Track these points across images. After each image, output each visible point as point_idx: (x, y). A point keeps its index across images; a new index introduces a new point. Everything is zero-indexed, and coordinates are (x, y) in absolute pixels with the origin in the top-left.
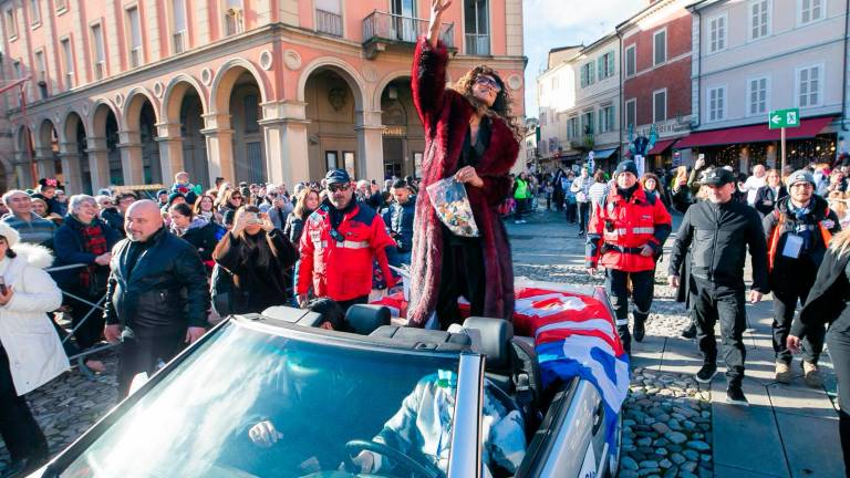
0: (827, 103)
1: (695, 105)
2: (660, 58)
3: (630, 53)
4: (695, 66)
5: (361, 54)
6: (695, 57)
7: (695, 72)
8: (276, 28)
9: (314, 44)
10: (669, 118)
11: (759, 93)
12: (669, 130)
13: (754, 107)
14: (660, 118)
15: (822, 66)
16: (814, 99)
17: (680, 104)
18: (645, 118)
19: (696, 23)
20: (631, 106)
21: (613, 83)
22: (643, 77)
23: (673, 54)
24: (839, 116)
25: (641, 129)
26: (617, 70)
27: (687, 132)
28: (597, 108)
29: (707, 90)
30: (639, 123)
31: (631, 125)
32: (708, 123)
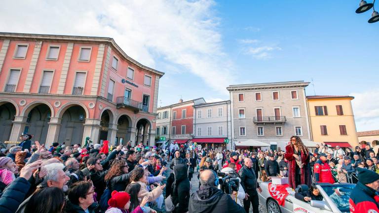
0: (224, 135)
1: (194, 131)
2: (184, 116)
3: (175, 113)
4: (194, 121)
5: (115, 107)
6: (194, 118)
7: (194, 123)
8: (98, 97)
9: (107, 103)
10: (186, 133)
11: (210, 130)
12: (186, 137)
14: (183, 133)
15: (223, 126)
16: (222, 134)
17: (189, 130)
18: (178, 132)
19: (194, 110)
20: (174, 128)
21: (168, 120)
22: (178, 121)
23: (187, 116)
24: (227, 138)
25: (177, 136)
26: (169, 117)
27: (192, 138)
28: (161, 127)
29: (197, 128)
30: (177, 134)
31: (174, 133)
32: (197, 136)
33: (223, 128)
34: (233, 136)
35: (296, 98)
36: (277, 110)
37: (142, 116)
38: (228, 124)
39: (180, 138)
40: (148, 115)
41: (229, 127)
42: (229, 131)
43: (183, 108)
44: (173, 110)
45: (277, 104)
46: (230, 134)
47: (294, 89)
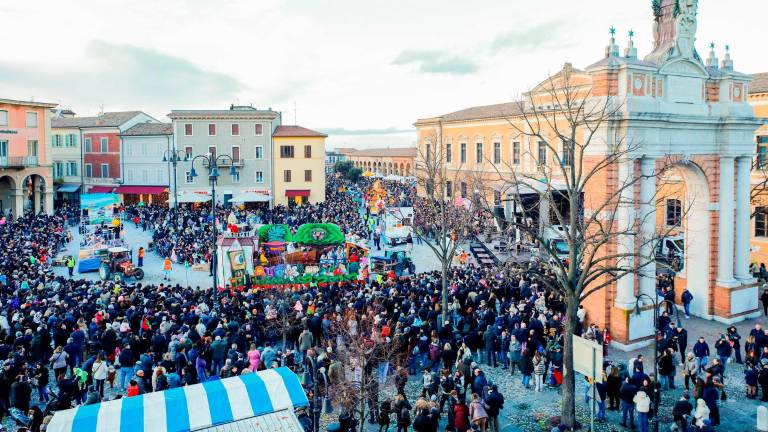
0: (164, 181)
2: (105, 150)
3: (88, 142)
4: (121, 158)
6: (121, 155)
7: (121, 161)
10: (110, 176)
14: (105, 176)
15: (163, 170)
17: (114, 172)
18: (97, 174)
19: (121, 142)
20: (89, 166)
21: (77, 151)
23: (111, 149)
24: (168, 187)
25: (95, 179)
26: (79, 145)
27: (119, 185)
28: (65, 162)
29: (126, 169)
30: (94, 176)
31: (88, 175)
32: (126, 182)
33: (164, 173)
35: (260, 133)
36: (235, 150)
38: (171, 167)
39: (100, 184)
42: (172, 176)
43: (103, 135)
44: (86, 136)
45: (236, 140)
47: (259, 122)
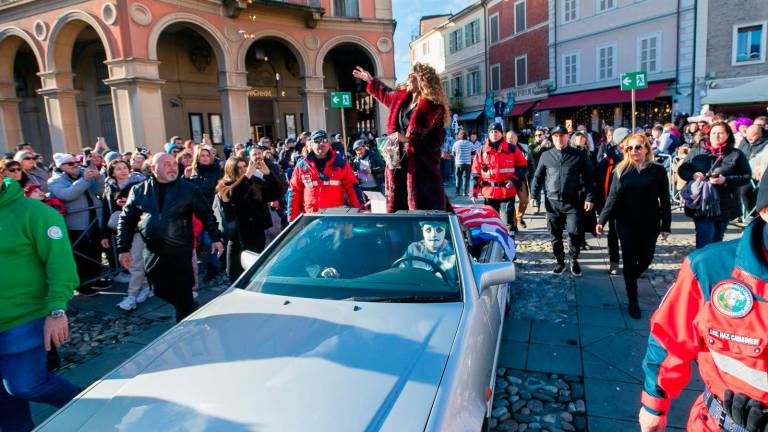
0: (663, 70)
1: (552, 70)
2: (521, 27)
4: (551, 34)
6: (551, 25)
7: (551, 40)
10: (530, 82)
11: (606, 60)
12: (528, 93)
13: (602, 73)
14: (521, 82)
15: (659, 36)
16: (653, 65)
17: (538, 70)
18: (508, 82)
20: (495, 71)
21: (480, 49)
22: (505, 44)
23: (531, 23)
24: (673, 81)
25: (505, 92)
26: (482, 37)
27: (545, 95)
28: (465, 73)
29: (563, 58)
30: (504, 87)
31: (496, 87)
32: (563, 87)
33: (659, 44)
34: (701, 71)
37: (337, 34)
38: (683, 24)
40: (358, 27)
41: (687, 37)
42: (686, 50)
44: (491, 11)
46: (685, 63)
